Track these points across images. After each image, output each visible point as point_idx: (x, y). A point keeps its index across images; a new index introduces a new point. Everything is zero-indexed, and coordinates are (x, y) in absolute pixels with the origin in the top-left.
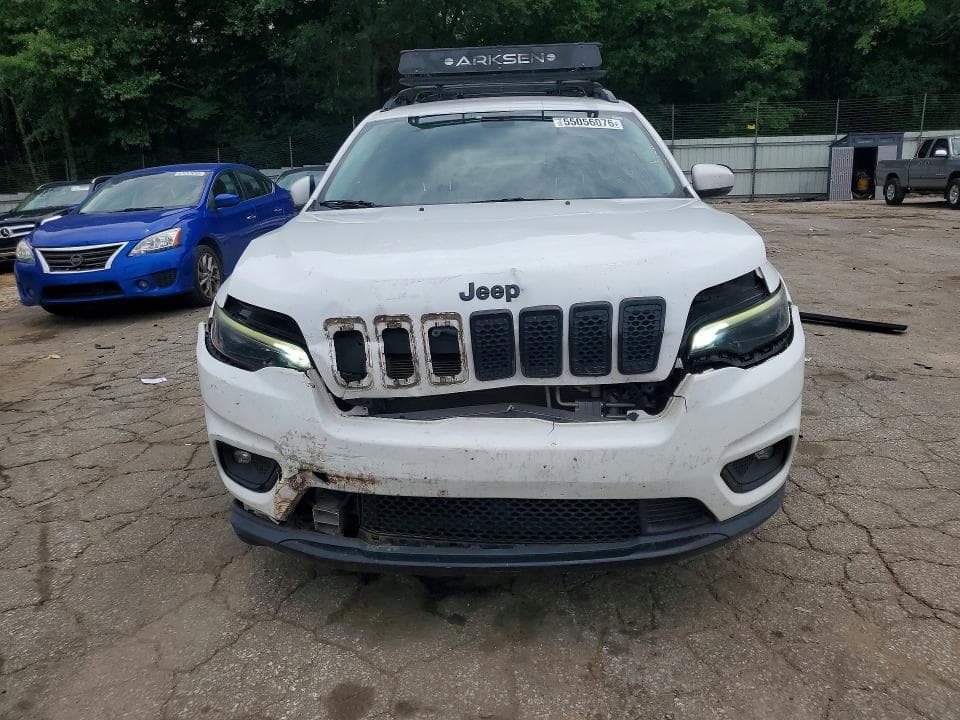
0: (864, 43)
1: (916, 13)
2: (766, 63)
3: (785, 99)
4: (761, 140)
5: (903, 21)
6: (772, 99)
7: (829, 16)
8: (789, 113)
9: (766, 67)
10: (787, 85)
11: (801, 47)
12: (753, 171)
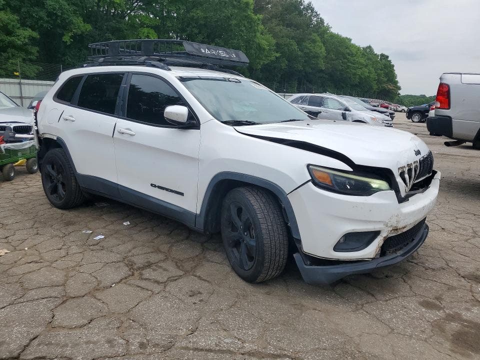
0: (67, 38)
1: (88, 30)
2: (18, 40)
3: (31, 60)
4: (23, 81)
5: (83, 32)
6: (24, 59)
7: (47, 22)
8: (34, 69)
9: (19, 42)
10: (31, 53)
11: (35, 34)
12: (21, 98)
